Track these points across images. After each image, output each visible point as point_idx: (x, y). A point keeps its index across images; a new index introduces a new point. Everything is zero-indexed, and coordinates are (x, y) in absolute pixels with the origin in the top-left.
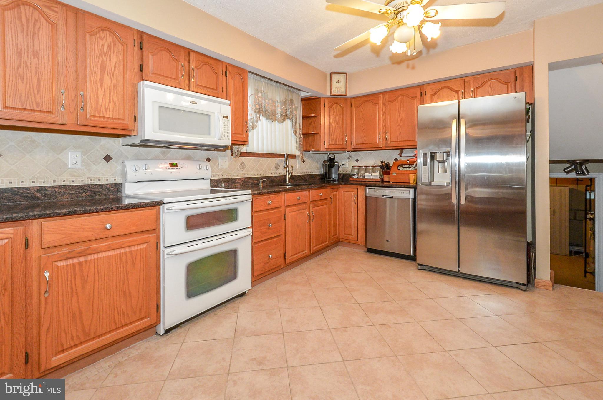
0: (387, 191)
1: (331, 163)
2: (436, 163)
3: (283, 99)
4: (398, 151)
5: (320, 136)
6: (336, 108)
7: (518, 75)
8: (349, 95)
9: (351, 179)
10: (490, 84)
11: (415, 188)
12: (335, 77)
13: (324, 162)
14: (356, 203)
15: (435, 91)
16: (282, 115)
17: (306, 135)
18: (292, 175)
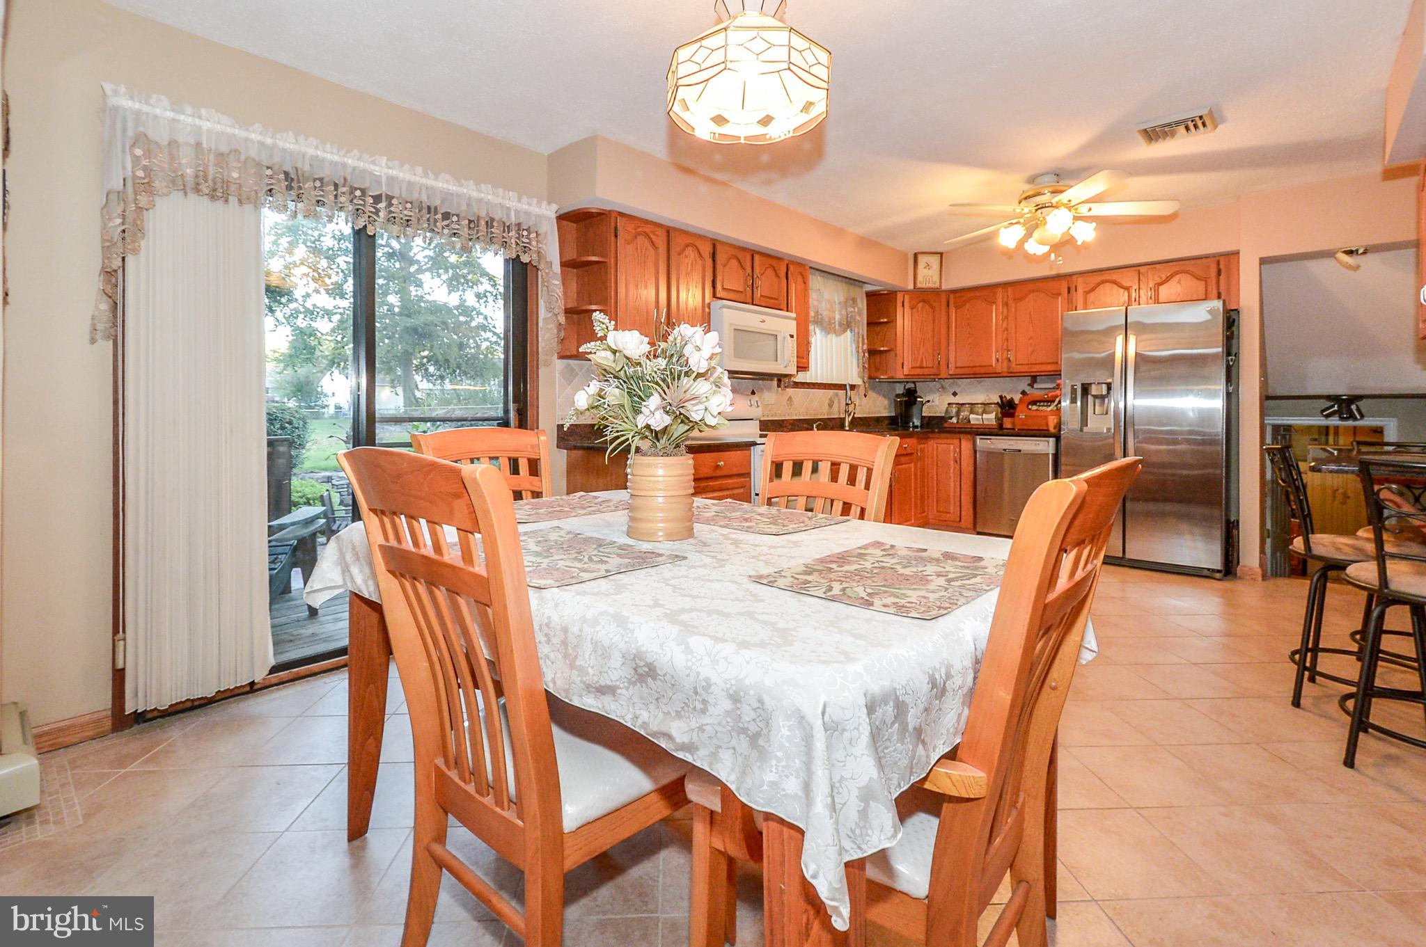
0: (1012, 442)
1: (910, 398)
2: (1090, 399)
3: (842, 299)
4: (1028, 380)
5: (896, 355)
6: (922, 308)
7: (1222, 266)
8: (944, 287)
9: (946, 425)
10: (1180, 280)
11: (1058, 438)
12: (922, 260)
13: (898, 396)
14: (958, 461)
15: (1091, 286)
16: (840, 325)
17: (872, 352)
18: (853, 417)
